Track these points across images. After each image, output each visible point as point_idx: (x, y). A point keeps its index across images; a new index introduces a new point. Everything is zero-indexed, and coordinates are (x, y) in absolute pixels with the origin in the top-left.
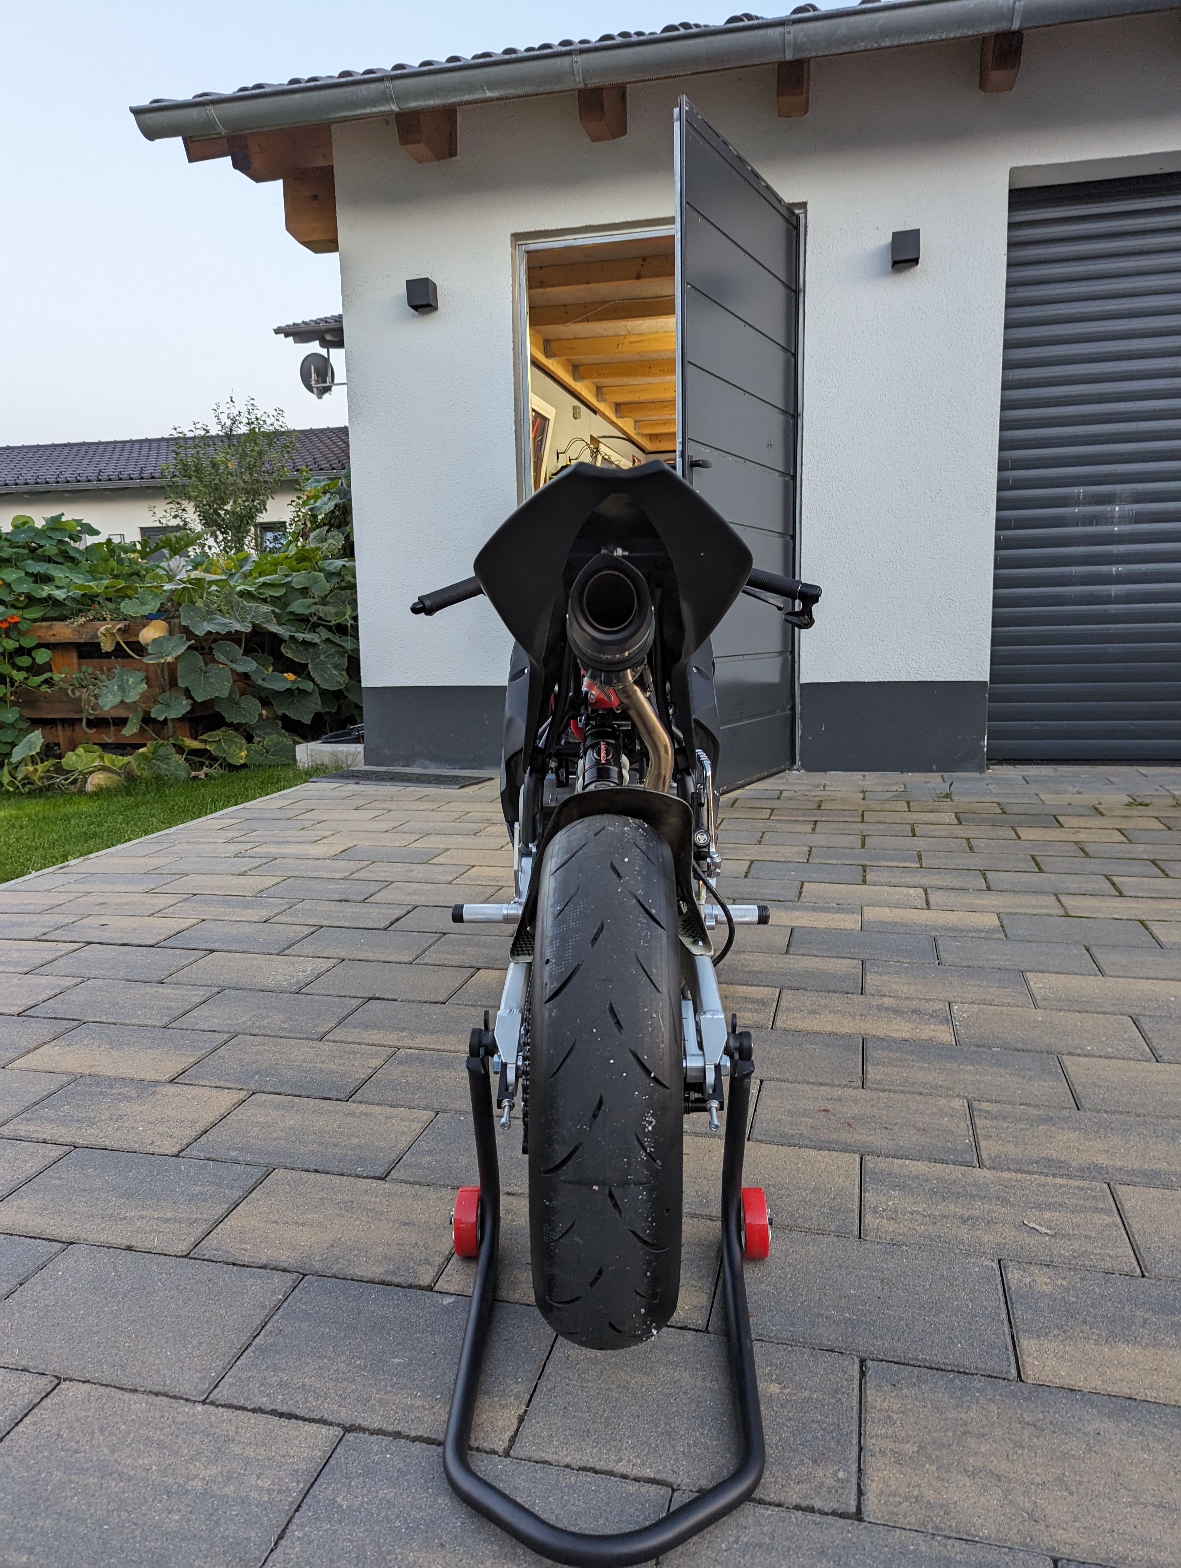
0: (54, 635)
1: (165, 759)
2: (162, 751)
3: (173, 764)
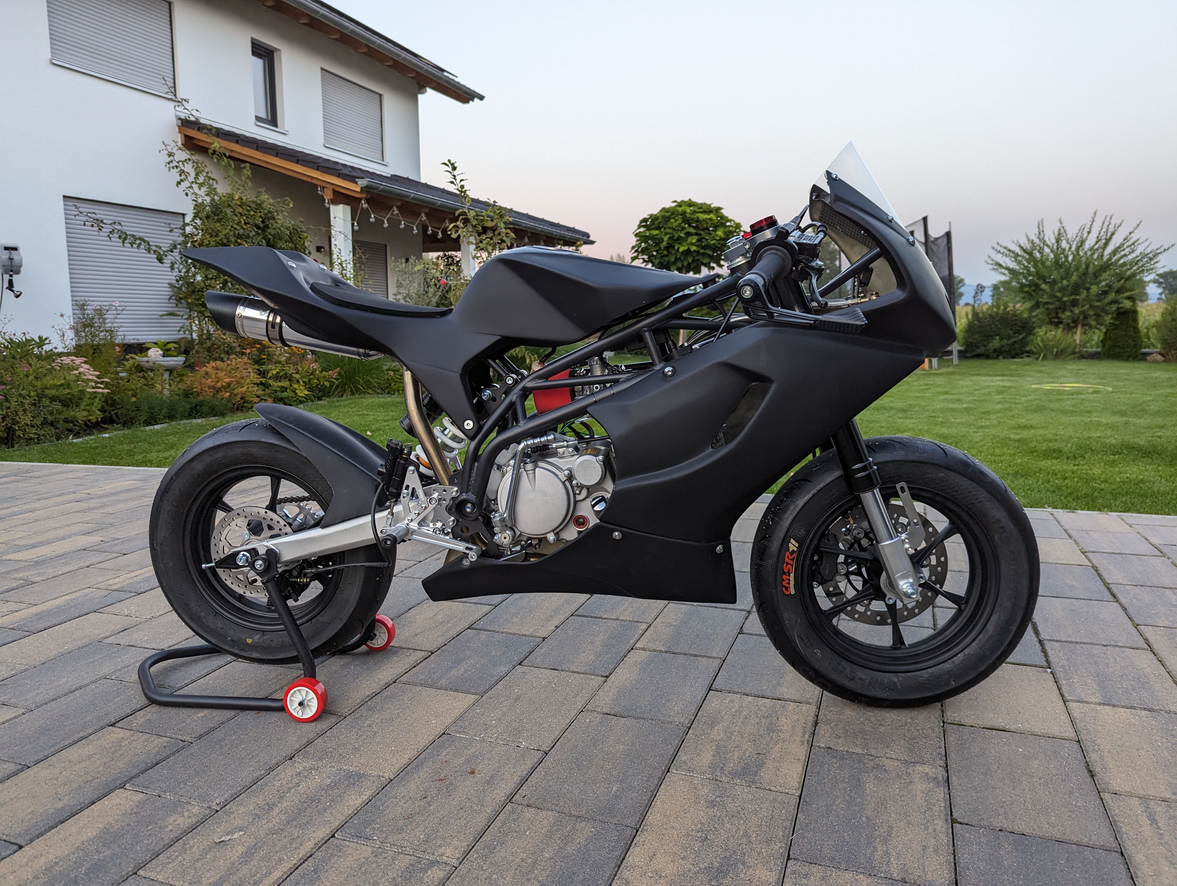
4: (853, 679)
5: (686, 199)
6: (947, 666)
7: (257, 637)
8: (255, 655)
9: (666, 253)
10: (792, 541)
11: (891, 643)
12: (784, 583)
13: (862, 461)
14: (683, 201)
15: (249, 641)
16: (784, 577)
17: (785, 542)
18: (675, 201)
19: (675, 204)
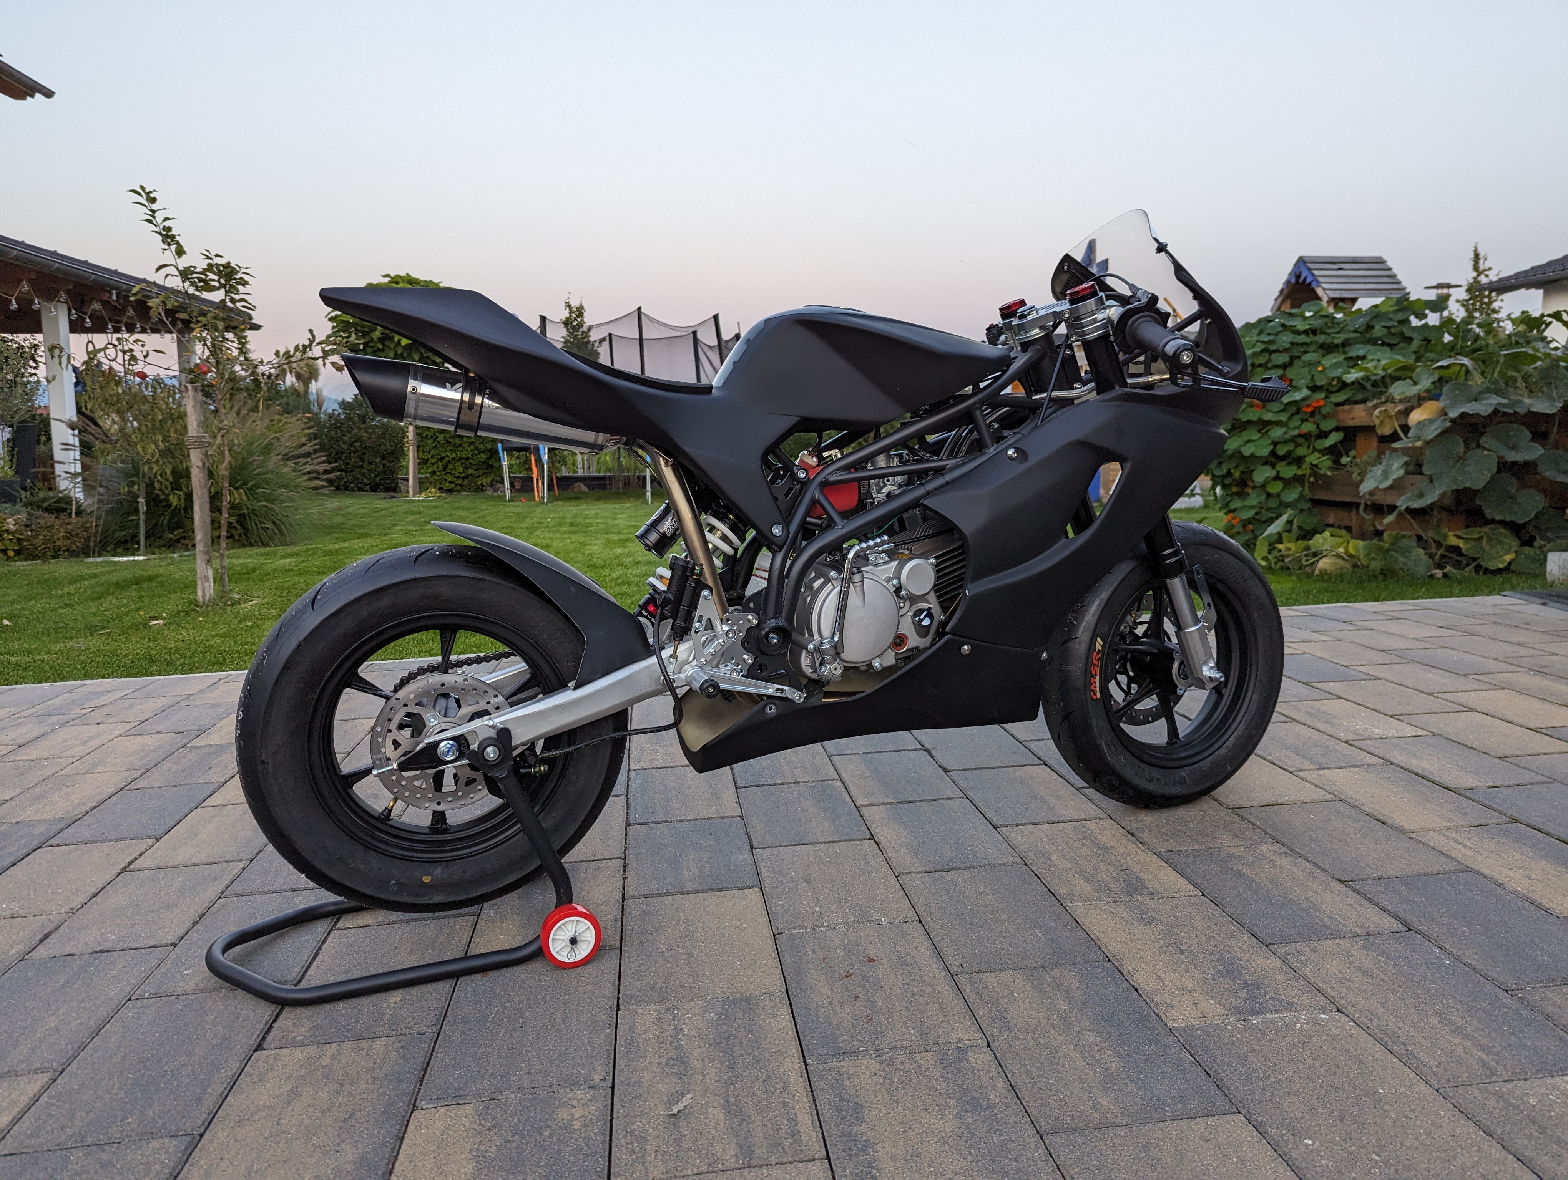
0: (1353, 419)
1: (1406, 552)
2: (1403, 543)
3: (1413, 558)
4: (1151, 781)
5: (403, 274)
6: (1222, 751)
7: (439, 870)
8: (438, 899)
9: (380, 346)
10: (1099, 639)
11: (1166, 740)
12: (1092, 687)
13: (1172, 546)
14: (398, 276)
15: (426, 879)
16: (1092, 680)
17: (1092, 642)
18: (387, 276)
19: (387, 280)
